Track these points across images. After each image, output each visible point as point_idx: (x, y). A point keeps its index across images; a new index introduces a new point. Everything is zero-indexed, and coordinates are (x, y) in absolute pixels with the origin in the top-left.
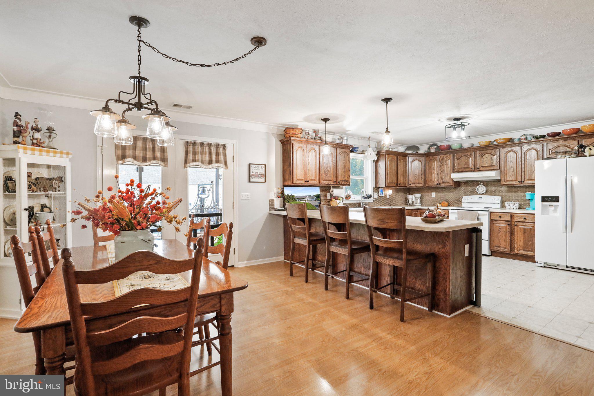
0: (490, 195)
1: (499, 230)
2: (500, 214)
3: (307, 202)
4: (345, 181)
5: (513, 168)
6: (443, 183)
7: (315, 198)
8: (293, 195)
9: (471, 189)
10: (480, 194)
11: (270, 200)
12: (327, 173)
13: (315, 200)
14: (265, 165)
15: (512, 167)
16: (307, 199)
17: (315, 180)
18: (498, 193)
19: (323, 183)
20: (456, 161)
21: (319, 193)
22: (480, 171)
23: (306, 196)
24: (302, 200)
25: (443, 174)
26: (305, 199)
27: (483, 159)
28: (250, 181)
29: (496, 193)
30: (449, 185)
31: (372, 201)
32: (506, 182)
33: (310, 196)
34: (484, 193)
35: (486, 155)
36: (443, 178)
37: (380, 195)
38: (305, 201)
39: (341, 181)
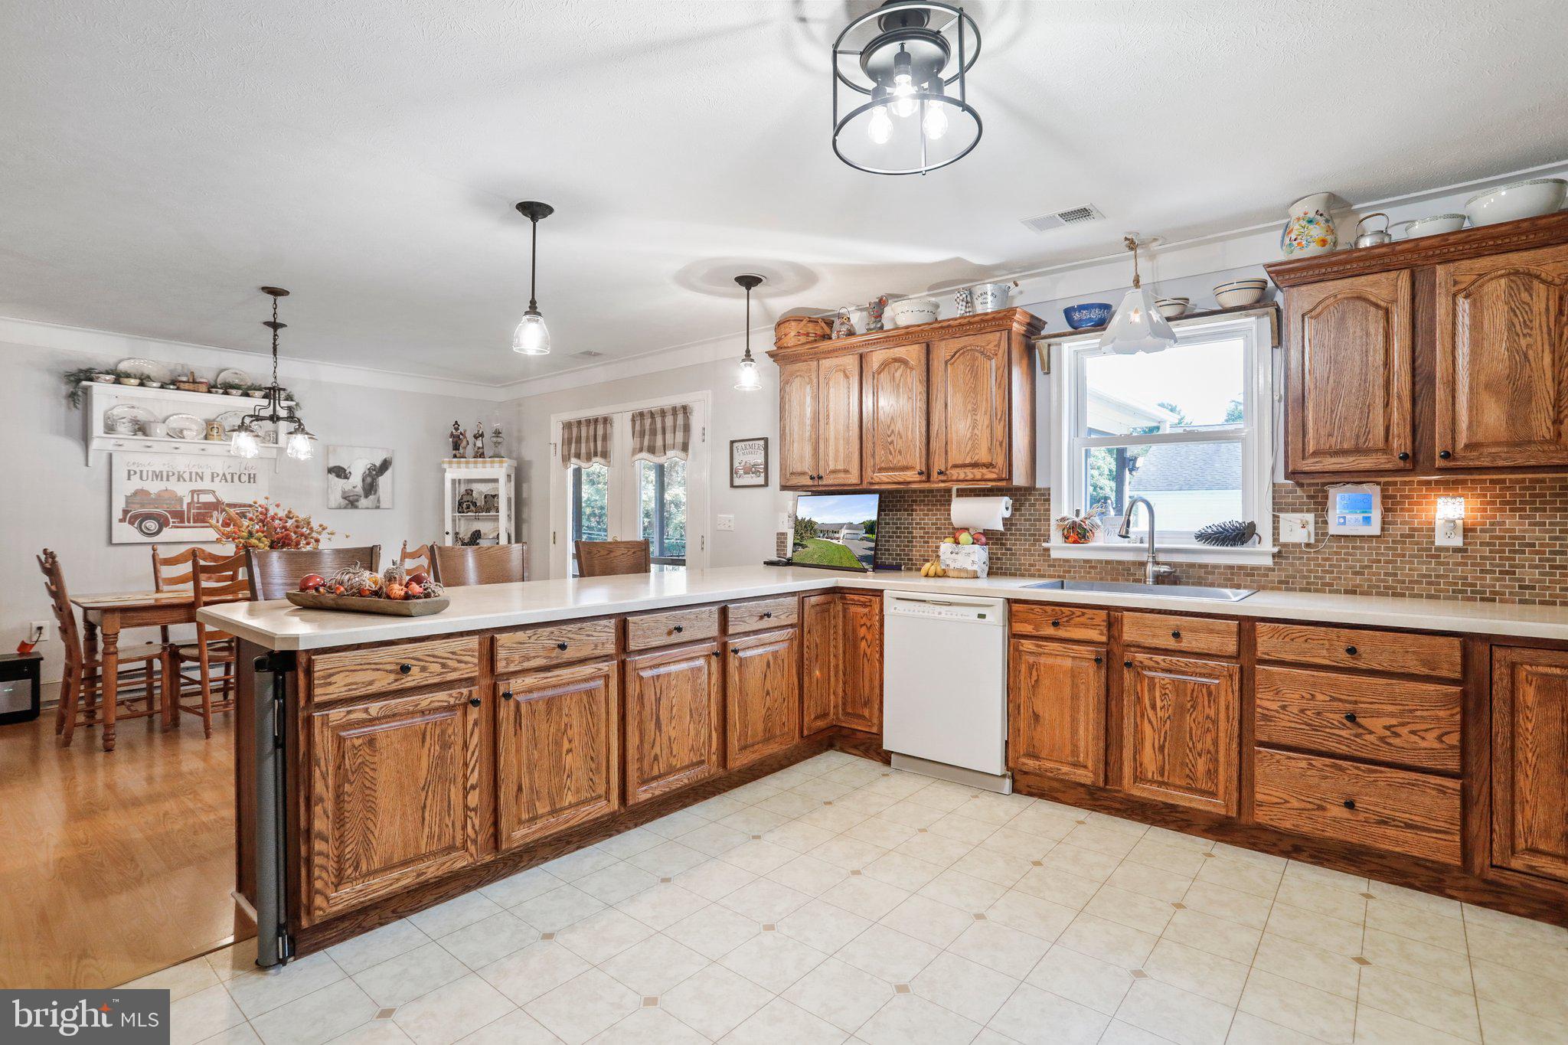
3: (840, 543)
4: (975, 465)
7: (862, 533)
8: (813, 519)
11: (778, 534)
12: (892, 443)
13: (861, 539)
14: (766, 440)
16: (844, 532)
17: (846, 471)
19: (877, 480)
21: (874, 518)
23: (841, 526)
24: (831, 535)
26: (837, 535)
28: (732, 486)
31: (1268, 561)
33: (850, 526)
37: (1333, 529)
38: (838, 538)
39: (955, 466)
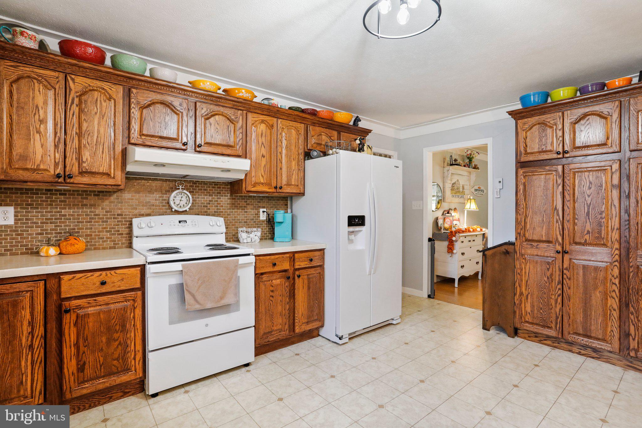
0: (198, 214)
1: (271, 294)
2: (273, 257)
5: (265, 158)
6: (82, 173)
9: (154, 198)
10: (177, 212)
15: (263, 156)
18: (213, 209)
20: (135, 113)
22: (200, 152)
25: (84, 142)
27: (211, 124)
29: (209, 209)
30: (110, 182)
32: (254, 187)
34: (188, 210)
35: (217, 117)
36: (86, 155)
